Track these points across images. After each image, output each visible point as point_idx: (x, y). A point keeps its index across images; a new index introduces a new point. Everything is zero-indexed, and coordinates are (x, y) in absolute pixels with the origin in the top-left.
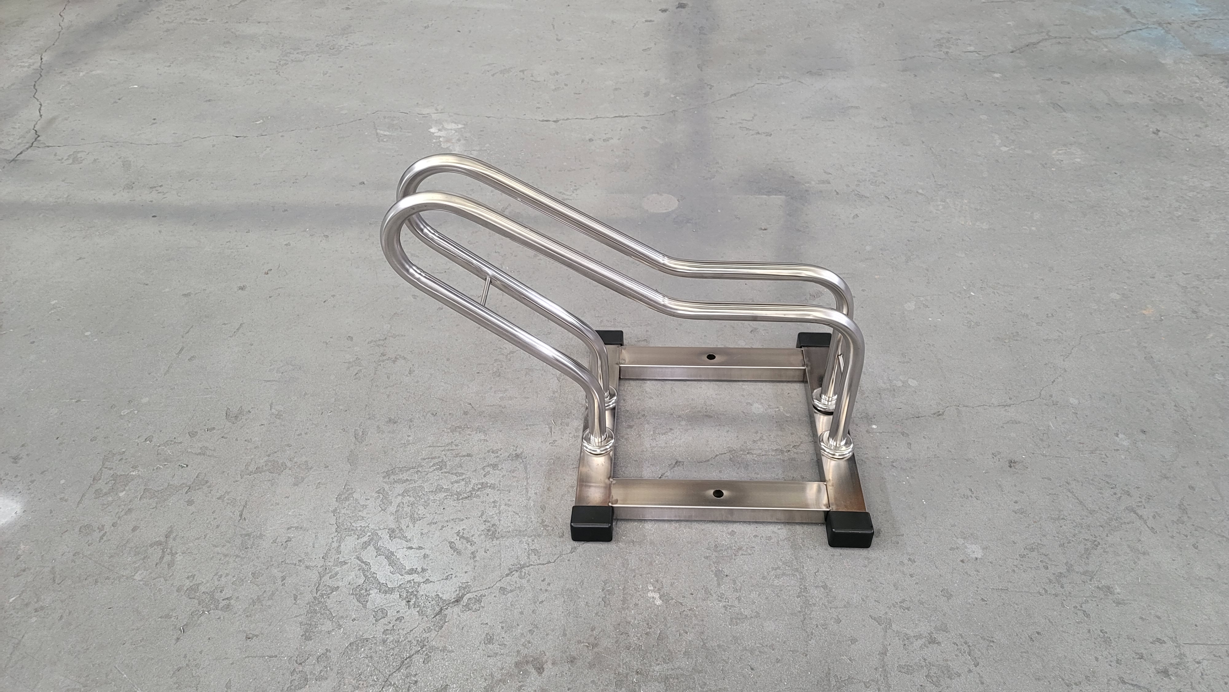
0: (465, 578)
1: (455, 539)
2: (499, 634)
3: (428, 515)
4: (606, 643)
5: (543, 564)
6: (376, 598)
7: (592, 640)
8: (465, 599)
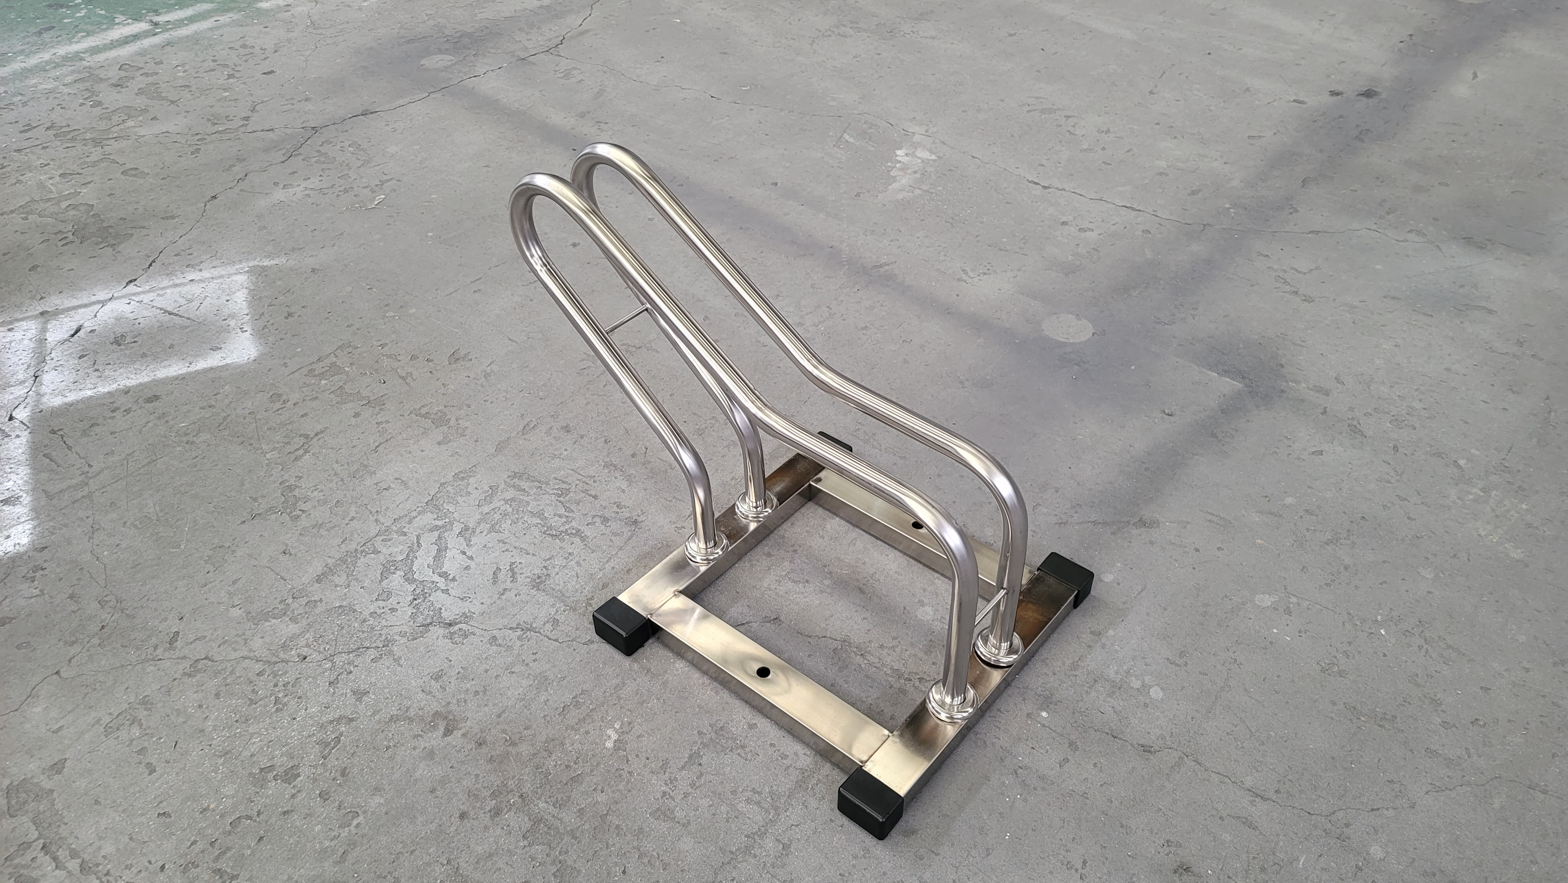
0: (476, 608)
1: (505, 567)
2: (451, 677)
3: (506, 532)
4: (525, 749)
5: (550, 639)
6: (396, 580)
7: (516, 738)
8: (456, 628)
